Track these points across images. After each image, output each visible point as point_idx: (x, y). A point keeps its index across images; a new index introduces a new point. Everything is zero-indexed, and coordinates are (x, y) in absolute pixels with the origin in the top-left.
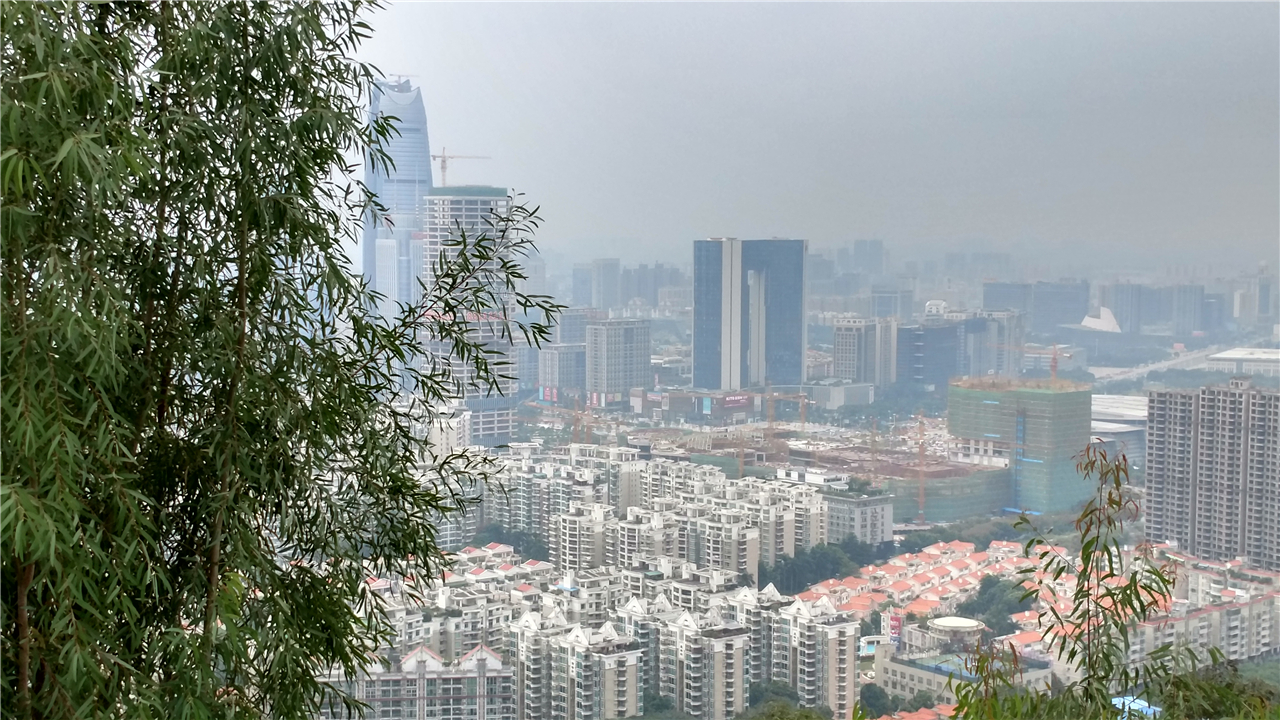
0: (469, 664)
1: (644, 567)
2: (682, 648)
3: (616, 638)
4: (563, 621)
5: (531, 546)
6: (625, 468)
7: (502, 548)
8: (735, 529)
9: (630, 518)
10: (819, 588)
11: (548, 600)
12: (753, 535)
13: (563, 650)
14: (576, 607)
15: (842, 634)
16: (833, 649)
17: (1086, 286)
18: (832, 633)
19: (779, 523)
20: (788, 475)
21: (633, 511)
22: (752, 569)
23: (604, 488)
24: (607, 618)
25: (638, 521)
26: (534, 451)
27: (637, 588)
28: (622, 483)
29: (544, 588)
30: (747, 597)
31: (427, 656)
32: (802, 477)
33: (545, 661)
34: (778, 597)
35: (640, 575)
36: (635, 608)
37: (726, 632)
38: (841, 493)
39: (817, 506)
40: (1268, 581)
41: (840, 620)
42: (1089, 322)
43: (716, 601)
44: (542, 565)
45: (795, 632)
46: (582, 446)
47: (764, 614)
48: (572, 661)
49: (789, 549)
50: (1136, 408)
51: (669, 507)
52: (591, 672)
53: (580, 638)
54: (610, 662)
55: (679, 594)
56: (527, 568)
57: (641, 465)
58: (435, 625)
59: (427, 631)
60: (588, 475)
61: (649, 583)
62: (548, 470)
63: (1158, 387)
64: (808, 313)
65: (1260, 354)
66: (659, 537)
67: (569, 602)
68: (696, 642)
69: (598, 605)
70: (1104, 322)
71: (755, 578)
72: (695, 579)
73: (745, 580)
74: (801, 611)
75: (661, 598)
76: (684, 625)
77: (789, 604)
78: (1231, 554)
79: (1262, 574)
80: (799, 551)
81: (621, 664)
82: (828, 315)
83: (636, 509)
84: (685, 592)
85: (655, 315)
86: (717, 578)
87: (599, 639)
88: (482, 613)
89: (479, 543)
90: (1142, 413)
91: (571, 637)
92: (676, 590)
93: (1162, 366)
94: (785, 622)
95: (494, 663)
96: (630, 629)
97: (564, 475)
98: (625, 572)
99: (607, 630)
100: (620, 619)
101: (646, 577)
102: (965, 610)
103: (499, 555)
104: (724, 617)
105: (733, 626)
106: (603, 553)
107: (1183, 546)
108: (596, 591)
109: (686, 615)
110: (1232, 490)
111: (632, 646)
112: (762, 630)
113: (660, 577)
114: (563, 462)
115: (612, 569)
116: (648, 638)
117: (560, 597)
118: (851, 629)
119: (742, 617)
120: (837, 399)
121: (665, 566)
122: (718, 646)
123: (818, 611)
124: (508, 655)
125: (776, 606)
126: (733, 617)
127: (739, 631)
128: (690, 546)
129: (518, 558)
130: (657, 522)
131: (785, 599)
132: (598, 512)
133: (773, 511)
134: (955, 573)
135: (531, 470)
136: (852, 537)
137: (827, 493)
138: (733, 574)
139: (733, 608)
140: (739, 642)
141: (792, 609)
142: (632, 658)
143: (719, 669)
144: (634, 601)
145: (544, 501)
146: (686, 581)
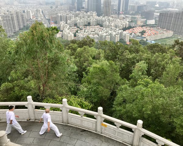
0: (95, 36)
2: (114, 35)
3: (108, 34)
4: (103, 33)
5: (101, 26)
6: (110, 19)
7: (99, 26)
10: (127, 30)
11: (102, 31)
12: (121, 25)
14: (105, 31)
16: (127, 36)
17: (156, 2)
18: (127, 34)
19: (124, 24)
20: (125, 20)
21: (111, 23)
23: (108, 21)
26: (102, 17)
27: (110, 30)
30: (120, 31)
33: (102, 36)
34: (123, 31)
36: (110, 32)
38: (130, 22)
39: (128, 23)
40: (167, 31)
42: (156, 6)
43: (117, 31)
44: (102, 28)
45: (124, 34)
46: (107, 17)
48: (104, 36)
49: (125, 27)
53: (105, 34)
54: (107, 36)
56: (101, 28)
57: (112, 19)
58: (92, 32)
60: (107, 19)
62: (103, 19)
63: (161, 12)
64: (129, 4)
65: (172, 9)
69: (107, 31)
70: (157, 6)
72: (116, 29)
73: (120, 30)
74: (125, 32)
75: (112, 31)
76: (114, 33)
78: (165, 28)
82: (131, 4)
88: (96, 32)
89: (97, 25)
90: (159, 15)
92: (114, 30)
93: (162, 10)
95: (97, 36)
97: (105, 19)
98: (109, 28)
99: (107, 34)
102: (140, 33)
106: (108, 26)
107: (160, 28)
112: (121, 34)
113: (112, 29)
116: (111, 34)
118: (129, 34)
119: (119, 33)
120: (131, 12)
122: (117, 35)
125: (122, 32)
128: (116, 26)
134: (139, 30)
136: (130, 26)
138: (119, 29)
140: (119, 35)
142: (109, 36)
143: (117, 37)
145: (103, 22)
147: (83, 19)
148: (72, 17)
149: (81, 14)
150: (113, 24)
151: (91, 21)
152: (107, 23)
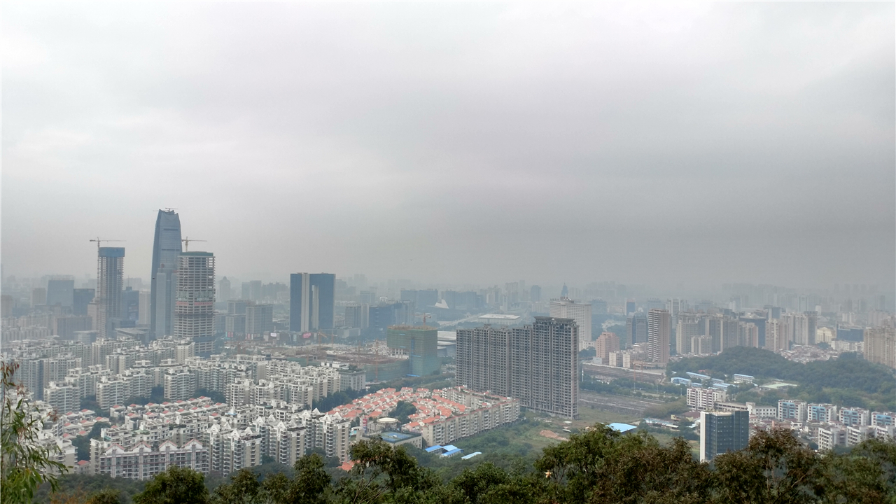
0: (188, 447)
1: (265, 404)
2: (279, 435)
3: (251, 433)
4: (230, 428)
5: (218, 397)
6: (260, 364)
7: (206, 398)
8: (303, 387)
9: (260, 384)
10: (336, 409)
11: (224, 419)
12: (310, 389)
13: (229, 440)
14: (235, 421)
15: (343, 427)
16: (340, 433)
17: (436, 291)
18: (340, 427)
19: (321, 384)
20: (325, 364)
21: (261, 381)
22: (310, 403)
23: (250, 372)
24: (248, 425)
25: (264, 385)
26: (221, 358)
27: (262, 412)
28: (258, 370)
29: (223, 414)
30: (306, 414)
31: (170, 444)
32: (331, 365)
33: (221, 444)
34: (319, 413)
35: (263, 407)
36: (260, 421)
37: (297, 429)
38: (346, 371)
39: (336, 376)
40: (498, 399)
41: (343, 421)
42: (437, 305)
43: (294, 416)
44: (223, 405)
45: (325, 427)
46: (242, 355)
47: (313, 420)
48: (233, 444)
49: (325, 394)
50: (453, 336)
51: (277, 379)
52: (240, 447)
53: (236, 434)
54: (248, 444)
55: (279, 414)
56: (216, 406)
57: (266, 362)
58: (174, 431)
59: (171, 434)
60: (243, 367)
61: (267, 410)
62: (227, 365)
63: (461, 328)
64: (336, 302)
65: (495, 316)
66: (272, 392)
67: (233, 420)
68: (285, 433)
69: (245, 420)
70: (443, 305)
71: (311, 406)
72: (286, 408)
73: (307, 407)
74: (327, 418)
75: (271, 416)
76: (280, 427)
77: (323, 416)
78: (485, 389)
79: (496, 397)
80: (329, 394)
81: (253, 444)
82: (344, 302)
83: (263, 380)
84: (281, 413)
85: (275, 302)
86: (295, 407)
87: (244, 434)
88: (195, 425)
89: (196, 397)
90: (455, 338)
91: (232, 434)
92: (278, 413)
93: (462, 321)
94: (322, 423)
95: (199, 446)
96: (258, 429)
97: (233, 367)
98: (257, 406)
99: (248, 430)
100: (254, 426)
101: (266, 408)
102: (391, 415)
103: (204, 401)
104: (296, 422)
105: (300, 426)
106: (249, 398)
107: (469, 387)
108: (244, 414)
109: (281, 423)
110: (485, 366)
111: (258, 437)
112: (312, 427)
113: (271, 408)
114: (233, 362)
115: (251, 405)
116: (265, 433)
117: (229, 418)
118: (347, 425)
119: (304, 423)
120: (346, 334)
121: (273, 403)
122: (294, 435)
123: (335, 418)
124: (205, 443)
125: (318, 417)
126: (301, 423)
127: (303, 428)
128: (286, 395)
129: (212, 402)
130: (271, 385)
131: (322, 414)
132: (247, 382)
133: (319, 379)
134: (388, 400)
135: (219, 366)
136: (350, 388)
137: (340, 371)
138: (301, 405)
139: (301, 419)
140: (302, 433)
141: (324, 418)
142: (258, 442)
143: (294, 444)
144: (260, 418)
145: (224, 378)
146: (282, 409)
147: (127, 372)
148: (74, 365)
149: (119, 350)
151: (170, 378)
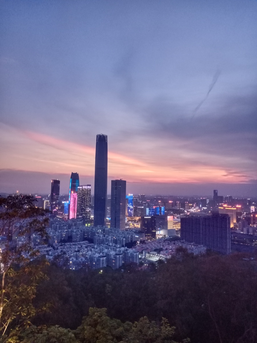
0: (80, 259)
1: (107, 244)
2: (112, 256)
3: (103, 255)
4: (94, 253)
5: (91, 241)
6: (106, 229)
7: (87, 241)
8: (122, 238)
11: (93, 249)
12: (124, 239)
13: (94, 257)
14: (97, 250)
15: (136, 254)
16: (135, 257)
21: (106, 236)
22: (124, 243)
23: (102, 232)
24: (101, 252)
27: (106, 247)
28: (105, 231)
30: (123, 249)
31: (73, 258)
33: (91, 259)
36: (106, 250)
37: (119, 254)
38: (137, 233)
39: (134, 235)
41: (136, 252)
42: (173, 208)
43: (118, 249)
44: (92, 244)
45: (129, 254)
47: (125, 251)
48: (96, 259)
49: (130, 241)
51: (112, 235)
52: (98, 260)
53: (97, 255)
54: (101, 259)
56: (90, 245)
58: (75, 253)
60: (100, 230)
61: (108, 247)
63: (182, 218)
66: (110, 240)
68: (114, 256)
69: (100, 250)
71: (124, 246)
72: (115, 246)
74: (131, 251)
75: (110, 249)
76: (112, 253)
77: (129, 250)
78: (192, 242)
81: (103, 259)
84: (113, 248)
86: (118, 246)
89: (83, 241)
91: (96, 255)
94: (128, 252)
95: (84, 259)
96: (105, 254)
98: (105, 245)
99: (101, 254)
100: (103, 252)
104: (119, 252)
106: (102, 242)
108: (100, 248)
109: (113, 251)
111: (105, 256)
112: (125, 253)
113: (110, 246)
114: (97, 228)
115: (102, 245)
116: (107, 255)
119: (122, 252)
121: (111, 244)
122: (118, 256)
123: (133, 251)
124: (86, 258)
125: (127, 250)
129: (89, 243)
133: (127, 236)
134: (154, 245)
135: (92, 229)
138: (121, 245)
139: (120, 250)
140: (121, 256)
142: (105, 258)
143: (118, 260)
145: (93, 234)
147: (60, 231)
149: (57, 223)
150: (110, 237)
151: (74, 233)
152: (101, 236)
